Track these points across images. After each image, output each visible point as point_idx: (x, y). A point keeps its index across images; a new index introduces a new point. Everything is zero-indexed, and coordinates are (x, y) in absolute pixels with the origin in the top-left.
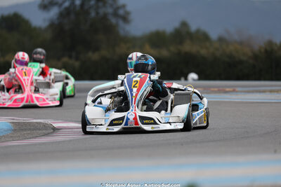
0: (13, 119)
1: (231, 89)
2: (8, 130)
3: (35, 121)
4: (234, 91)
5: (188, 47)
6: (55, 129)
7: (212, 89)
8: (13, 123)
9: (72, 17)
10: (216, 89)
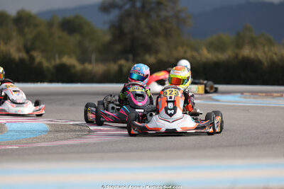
0: (51, 121)
1: (279, 95)
2: (43, 131)
3: (71, 123)
4: (282, 96)
5: (246, 52)
6: (90, 131)
7: (260, 94)
8: (49, 124)
9: (132, 20)
10: (264, 94)
